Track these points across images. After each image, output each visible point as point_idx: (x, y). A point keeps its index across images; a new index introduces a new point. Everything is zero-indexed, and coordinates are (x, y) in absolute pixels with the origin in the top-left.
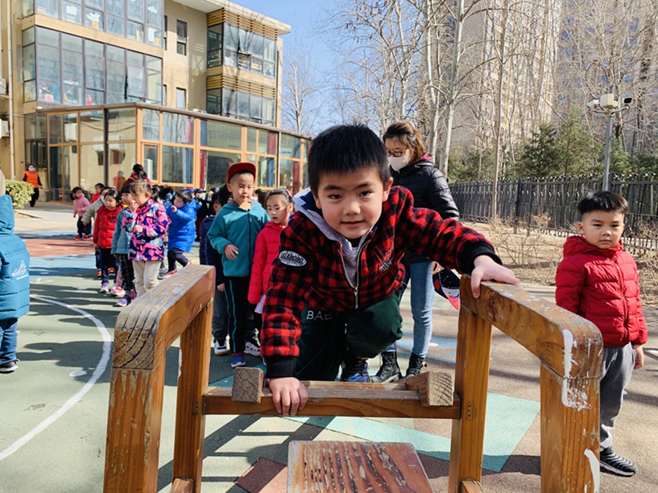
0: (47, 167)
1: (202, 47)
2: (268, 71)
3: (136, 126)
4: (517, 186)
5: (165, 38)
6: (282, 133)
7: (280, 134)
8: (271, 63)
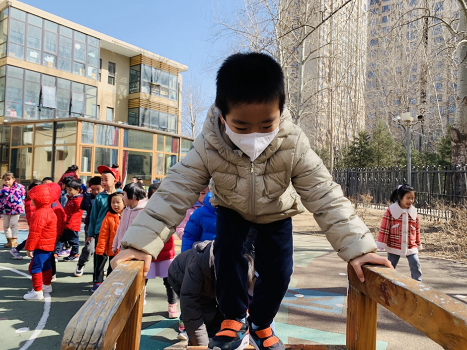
0: (8, 163)
1: (126, 80)
2: (172, 96)
3: (77, 133)
4: (346, 174)
5: (100, 74)
6: (182, 138)
7: (181, 139)
8: (174, 91)
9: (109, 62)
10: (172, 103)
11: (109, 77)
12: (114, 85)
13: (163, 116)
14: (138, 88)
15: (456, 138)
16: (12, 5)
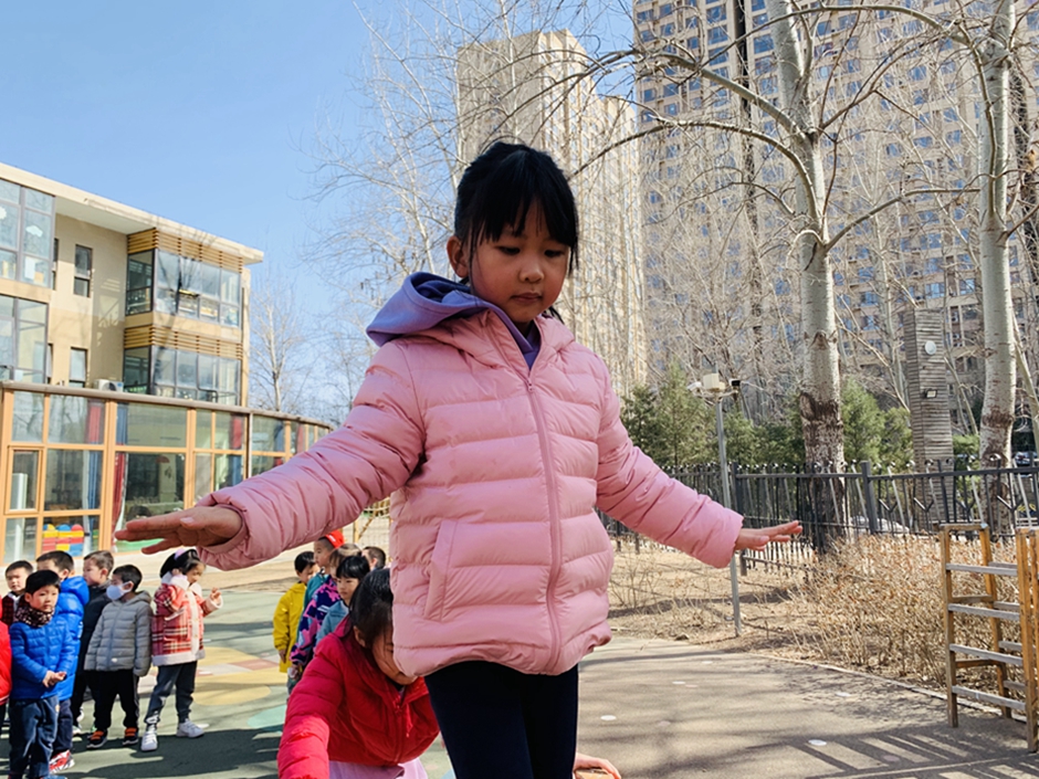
2: (228, 317)
5: (54, 272)
6: (255, 415)
7: (251, 417)
8: (233, 306)
9: (77, 245)
10: (226, 333)
11: (76, 278)
12: (88, 296)
13: (206, 362)
14: (148, 302)
15: (809, 412)
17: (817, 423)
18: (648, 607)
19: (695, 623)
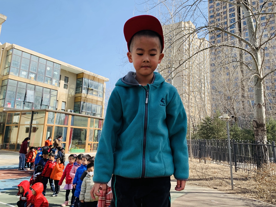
0: (3, 135)
1: (74, 86)
2: (100, 95)
3: (45, 118)
4: (199, 142)
5: (59, 83)
8: (101, 92)
9: (65, 77)
10: (99, 99)
11: (64, 84)
12: (67, 89)
13: (94, 106)
14: (81, 91)
15: (256, 126)
16: (15, 48)
17: (258, 129)
18: (207, 179)
19: (220, 184)
